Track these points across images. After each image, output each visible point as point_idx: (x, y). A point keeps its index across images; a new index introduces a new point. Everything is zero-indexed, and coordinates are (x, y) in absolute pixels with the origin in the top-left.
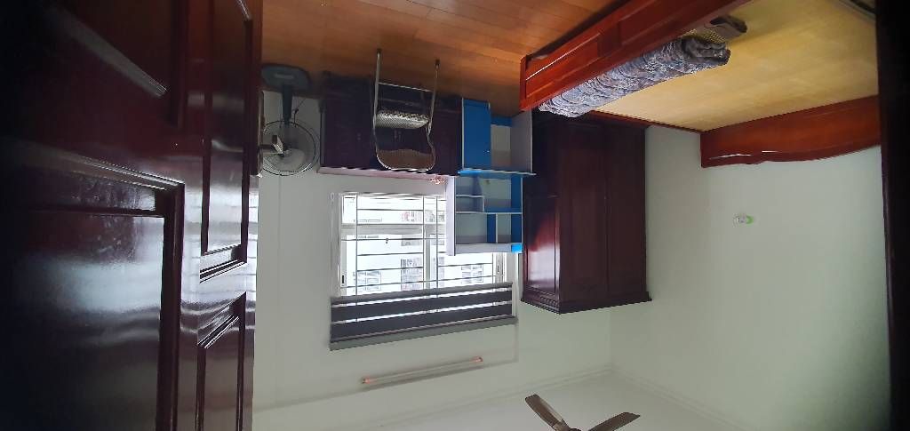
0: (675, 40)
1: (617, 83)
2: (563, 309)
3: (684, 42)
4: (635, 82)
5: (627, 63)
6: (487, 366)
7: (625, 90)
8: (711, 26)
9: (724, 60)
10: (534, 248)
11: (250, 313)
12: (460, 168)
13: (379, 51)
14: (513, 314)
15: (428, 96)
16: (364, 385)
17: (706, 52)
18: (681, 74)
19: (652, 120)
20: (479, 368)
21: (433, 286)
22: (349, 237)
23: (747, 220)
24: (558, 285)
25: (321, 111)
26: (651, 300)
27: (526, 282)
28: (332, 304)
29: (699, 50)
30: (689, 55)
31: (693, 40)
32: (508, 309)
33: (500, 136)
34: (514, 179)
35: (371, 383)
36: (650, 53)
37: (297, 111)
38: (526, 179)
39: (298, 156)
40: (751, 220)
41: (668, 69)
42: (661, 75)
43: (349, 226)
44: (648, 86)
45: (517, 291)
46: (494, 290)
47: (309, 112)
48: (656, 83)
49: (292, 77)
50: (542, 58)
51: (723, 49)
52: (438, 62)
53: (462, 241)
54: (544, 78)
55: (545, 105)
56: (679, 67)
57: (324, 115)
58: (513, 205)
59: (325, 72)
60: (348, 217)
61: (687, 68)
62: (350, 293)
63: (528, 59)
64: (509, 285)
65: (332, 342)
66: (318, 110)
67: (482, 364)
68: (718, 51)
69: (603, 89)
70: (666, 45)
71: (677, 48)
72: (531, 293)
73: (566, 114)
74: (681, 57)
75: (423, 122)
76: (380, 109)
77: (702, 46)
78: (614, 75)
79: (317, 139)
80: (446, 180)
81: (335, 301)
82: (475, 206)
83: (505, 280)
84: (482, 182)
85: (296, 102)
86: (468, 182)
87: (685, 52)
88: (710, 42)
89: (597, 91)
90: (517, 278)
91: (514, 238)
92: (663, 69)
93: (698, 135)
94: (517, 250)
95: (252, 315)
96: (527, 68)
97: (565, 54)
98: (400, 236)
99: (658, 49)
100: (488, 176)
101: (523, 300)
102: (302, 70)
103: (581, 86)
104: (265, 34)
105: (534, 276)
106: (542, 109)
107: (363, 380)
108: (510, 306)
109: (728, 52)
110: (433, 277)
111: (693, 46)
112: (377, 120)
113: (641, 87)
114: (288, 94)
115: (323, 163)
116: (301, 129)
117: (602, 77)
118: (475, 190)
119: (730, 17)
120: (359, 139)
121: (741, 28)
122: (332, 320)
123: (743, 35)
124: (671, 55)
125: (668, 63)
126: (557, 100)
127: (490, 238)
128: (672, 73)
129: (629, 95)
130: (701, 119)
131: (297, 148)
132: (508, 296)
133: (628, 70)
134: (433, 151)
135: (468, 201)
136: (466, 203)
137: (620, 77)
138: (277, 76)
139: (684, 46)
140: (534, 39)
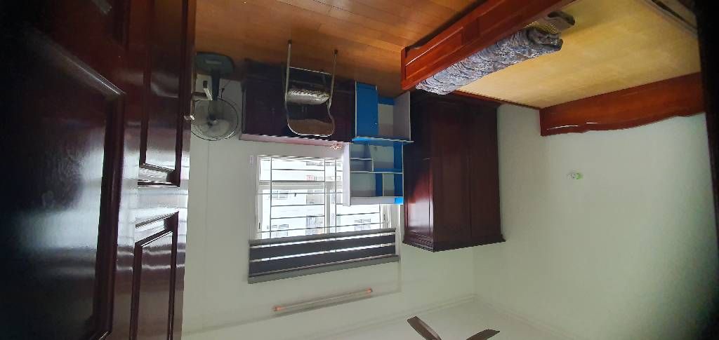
0: (521, 31)
1: (476, 65)
2: (437, 248)
3: (528, 31)
4: (490, 65)
5: (485, 50)
6: (377, 295)
7: (482, 72)
8: (548, 18)
9: (558, 47)
10: (413, 201)
11: (181, 253)
12: (354, 137)
13: (290, 42)
14: (397, 253)
15: (329, 79)
16: (277, 312)
17: (545, 40)
18: (526, 58)
19: (502, 99)
20: (370, 297)
21: (333, 231)
22: (264, 191)
23: (577, 176)
24: (432, 230)
25: (243, 91)
26: (504, 241)
27: (407, 228)
28: (251, 245)
29: (540, 38)
30: (532, 41)
31: (535, 31)
32: (392, 249)
33: (385, 113)
34: (396, 146)
35: (282, 310)
36: (502, 41)
37: (223, 89)
38: (406, 146)
39: (224, 125)
40: (580, 176)
41: (516, 54)
42: (511, 59)
43: (264, 183)
44: (500, 68)
45: (399, 235)
46: (382, 235)
47: (234, 91)
48: (507, 65)
49: (220, 63)
50: (418, 48)
51: (558, 38)
52: (336, 52)
53: (357, 194)
54: (420, 64)
55: (421, 85)
56: (524, 52)
57: (245, 94)
58: (396, 166)
59: (246, 60)
60: (264, 175)
61: (530, 54)
62: (265, 236)
63: (407, 49)
64: (393, 230)
65: (250, 277)
66: (240, 89)
67: (372, 294)
68: (554, 39)
69: (465, 71)
70: (514, 34)
71: (523, 36)
72: (411, 236)
73: (437, 92)
74: (526, 43)
75: (325, 99)
76: (290, 88)
77: (541, 35)
78: (474, 59)
79: (240, 114)
80: (343, 146)
81: (252, 243)
82: (366, 166)
83: (390, 226)
84: (371, 147)
85: (223, 82)
86: (359, 148)
87: (529, 40)
88: (547, 33)
89: (461, 72)
90: (399, 224)
91: (397, 193)
92: (512, 54)
93: (538, 112)
94: (400, 202)
95: (183, 255)
96: (406, 56)
97: (435, 45)
98: (306, 191)
99: (508, 37)
100: (376, 143)
101: (404, 242)
102: (227, 57)
103: (449, 68)
104: (197, 27)
105: (413, 224)
106: (418, 87)
107: (275, 309)
108: (393, 247)
109: (561, 42)
110: (332, 223)
111: (535, 35)
112: (288, 97)
113: (495, 69)
114: (216, 76)
115: (244, 130)
116: (227, 104)
117: (465, 61)
118: (366, 154)
119: (562, 13)
120: (273, 112)
121: (571, 21)
122: (250, 259)
123: (572, 27)
124: (518, 42)
125: (516, 48)
126: (430, 80)
127: (378, 192)
128: (519, 57)
129: (486, 77)
130: (540, 98)
131: (223, 119)
132: (392, 239)
133: (485, 55)
134: (333, 121)
135: (360, 163)
136: (359, 164)
137: (479, 61)
138: (208, 62)
139: (528, 34)
140: (412, 33)
